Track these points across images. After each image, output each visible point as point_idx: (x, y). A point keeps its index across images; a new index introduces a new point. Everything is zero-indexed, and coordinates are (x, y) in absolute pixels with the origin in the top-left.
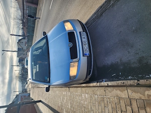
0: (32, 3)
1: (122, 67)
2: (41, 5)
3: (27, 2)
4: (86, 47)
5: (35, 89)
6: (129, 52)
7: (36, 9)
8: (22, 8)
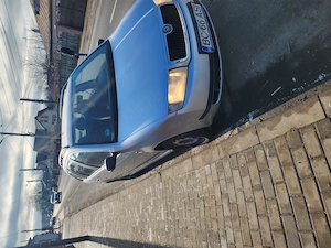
0: (71, 26)
1: (297, 64)
2: (90, 27)
3: (60, 24)
4: (205, 33)
5: (75, 216)
6: (313, 19)
7: (79, 38)
8: (48, 40)
